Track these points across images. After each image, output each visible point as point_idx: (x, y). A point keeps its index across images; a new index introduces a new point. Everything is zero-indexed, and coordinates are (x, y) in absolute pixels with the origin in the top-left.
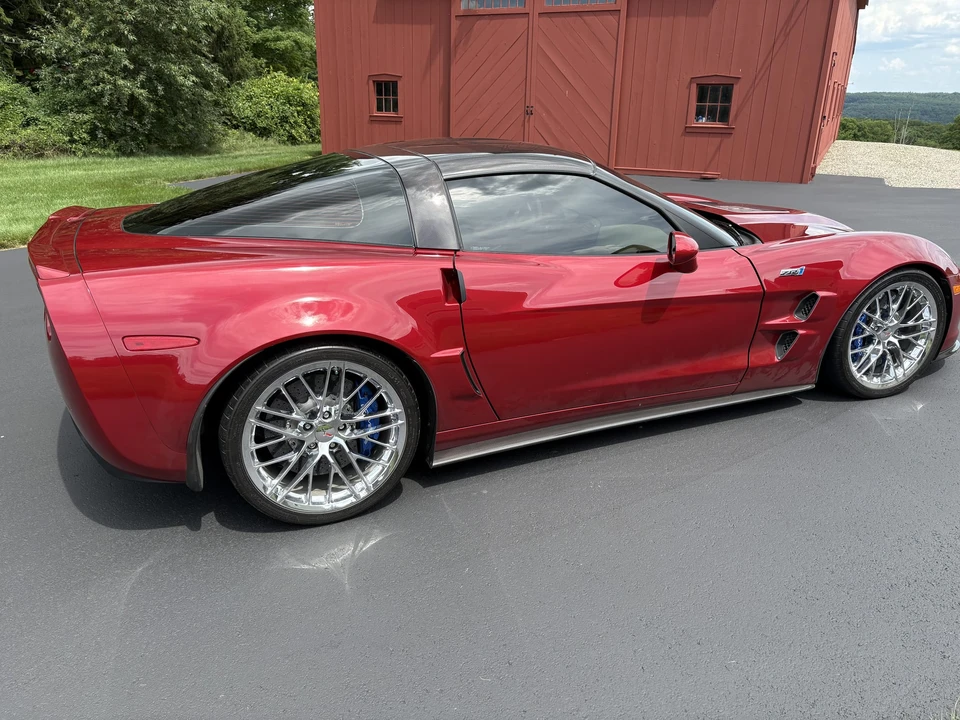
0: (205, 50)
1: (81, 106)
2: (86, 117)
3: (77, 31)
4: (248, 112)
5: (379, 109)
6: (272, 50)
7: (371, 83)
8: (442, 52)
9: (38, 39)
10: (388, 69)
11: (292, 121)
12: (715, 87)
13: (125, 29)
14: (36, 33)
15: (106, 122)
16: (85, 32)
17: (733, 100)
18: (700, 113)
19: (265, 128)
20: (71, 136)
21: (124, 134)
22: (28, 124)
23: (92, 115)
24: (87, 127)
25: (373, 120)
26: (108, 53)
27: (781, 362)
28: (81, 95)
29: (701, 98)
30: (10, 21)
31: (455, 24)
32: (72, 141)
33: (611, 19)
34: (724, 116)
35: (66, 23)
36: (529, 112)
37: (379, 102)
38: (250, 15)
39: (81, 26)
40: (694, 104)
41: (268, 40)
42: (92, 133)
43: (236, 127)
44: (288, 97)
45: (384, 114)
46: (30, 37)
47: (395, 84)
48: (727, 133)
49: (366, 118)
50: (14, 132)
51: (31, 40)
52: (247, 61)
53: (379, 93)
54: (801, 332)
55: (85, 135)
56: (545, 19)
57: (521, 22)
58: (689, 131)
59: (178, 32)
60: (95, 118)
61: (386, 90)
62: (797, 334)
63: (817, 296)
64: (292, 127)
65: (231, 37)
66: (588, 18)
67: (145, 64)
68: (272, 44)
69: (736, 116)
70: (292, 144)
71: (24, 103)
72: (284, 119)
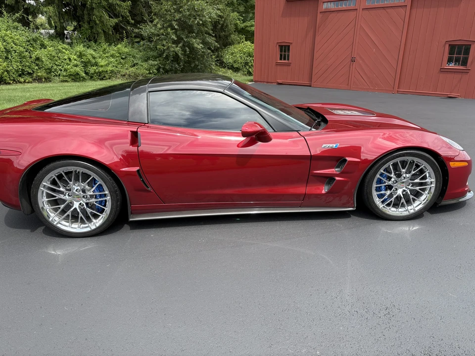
0: (211, 32)
1: (155, 58)
2: (156, 63)
3: (155, 25)
4: (231, 61)
5: (281, 59)
6: (249, 31)
7: (278, 46)
8: (312, 30)
9: (141, 29)
10: (286, 40)
11: (250, 65)
12: (460, 46)
13: (174, 23)
14: (141, 27)
15: (164, 65)
16: (159, 26)
17: (470, 54)
18: (450, 60)
19: (237, 68)
20: (150, 71)
21: (171, 70)
22: (134, 66)
23: (159, 62)
24: (156, 67)
25: (277, 64)
26: (168, 34)
27: (327, 193)
28: (155, 54)
29: (451, 52)
30: (133, 22)
31: (319, 16)
32: (150, 73)
33: (402, 10)
34: (465, 63)
35: (152, 22)
36: (353, 61)
37: (281, 55)
38: (240, 16)
39: (157, 23)
40: (446, 56)
41: (247, 27)
42: (158, 70)
43: (224, 67)
44: (249, 53)
45: (283, 61)
46: (139, 28)
47: (289, 46)
48: (466, 72)
49: (274, 63)
50: (127, 69)
51: (138, 29)
52: (234, 37)
53: (281, 51)
54: (337, 178)
55: (155, 71)
56: (366, 12)
57: (353, 14)
58: (443, 71)
59: (198, 24)
60: (160, 63)
61: (284, 50)
62: (335, 179)
63: (346, 160)
64: (250, 67)
65: (227, 26)
66: (388, 10)
67: (182, 39)
68: (249, 28)
69: (472, 63)
70: (249, 75)
71: (134, 57)
72: (246, 64)
